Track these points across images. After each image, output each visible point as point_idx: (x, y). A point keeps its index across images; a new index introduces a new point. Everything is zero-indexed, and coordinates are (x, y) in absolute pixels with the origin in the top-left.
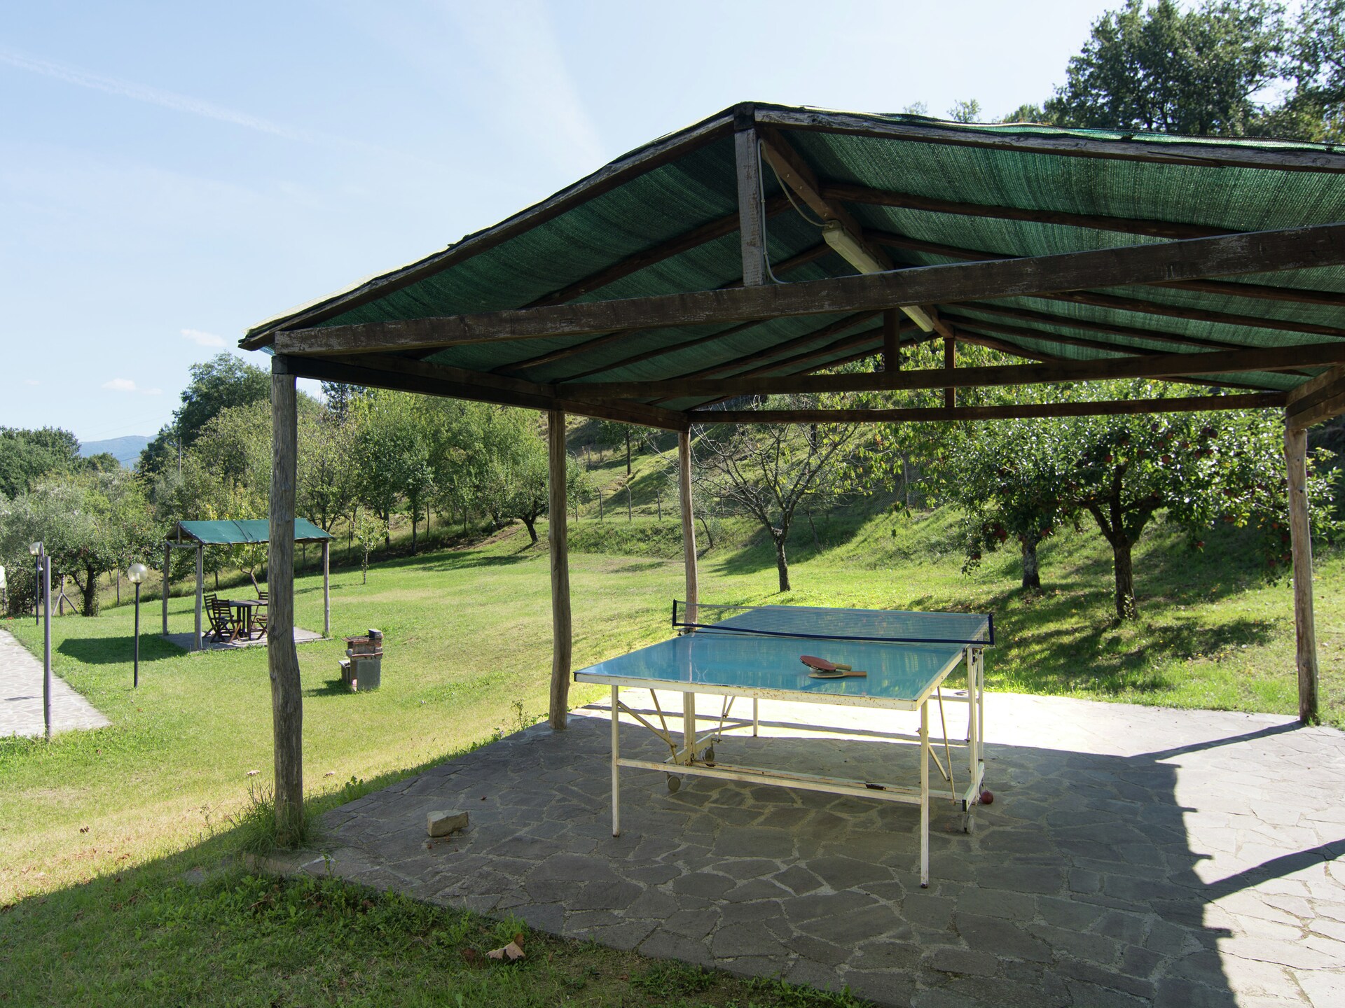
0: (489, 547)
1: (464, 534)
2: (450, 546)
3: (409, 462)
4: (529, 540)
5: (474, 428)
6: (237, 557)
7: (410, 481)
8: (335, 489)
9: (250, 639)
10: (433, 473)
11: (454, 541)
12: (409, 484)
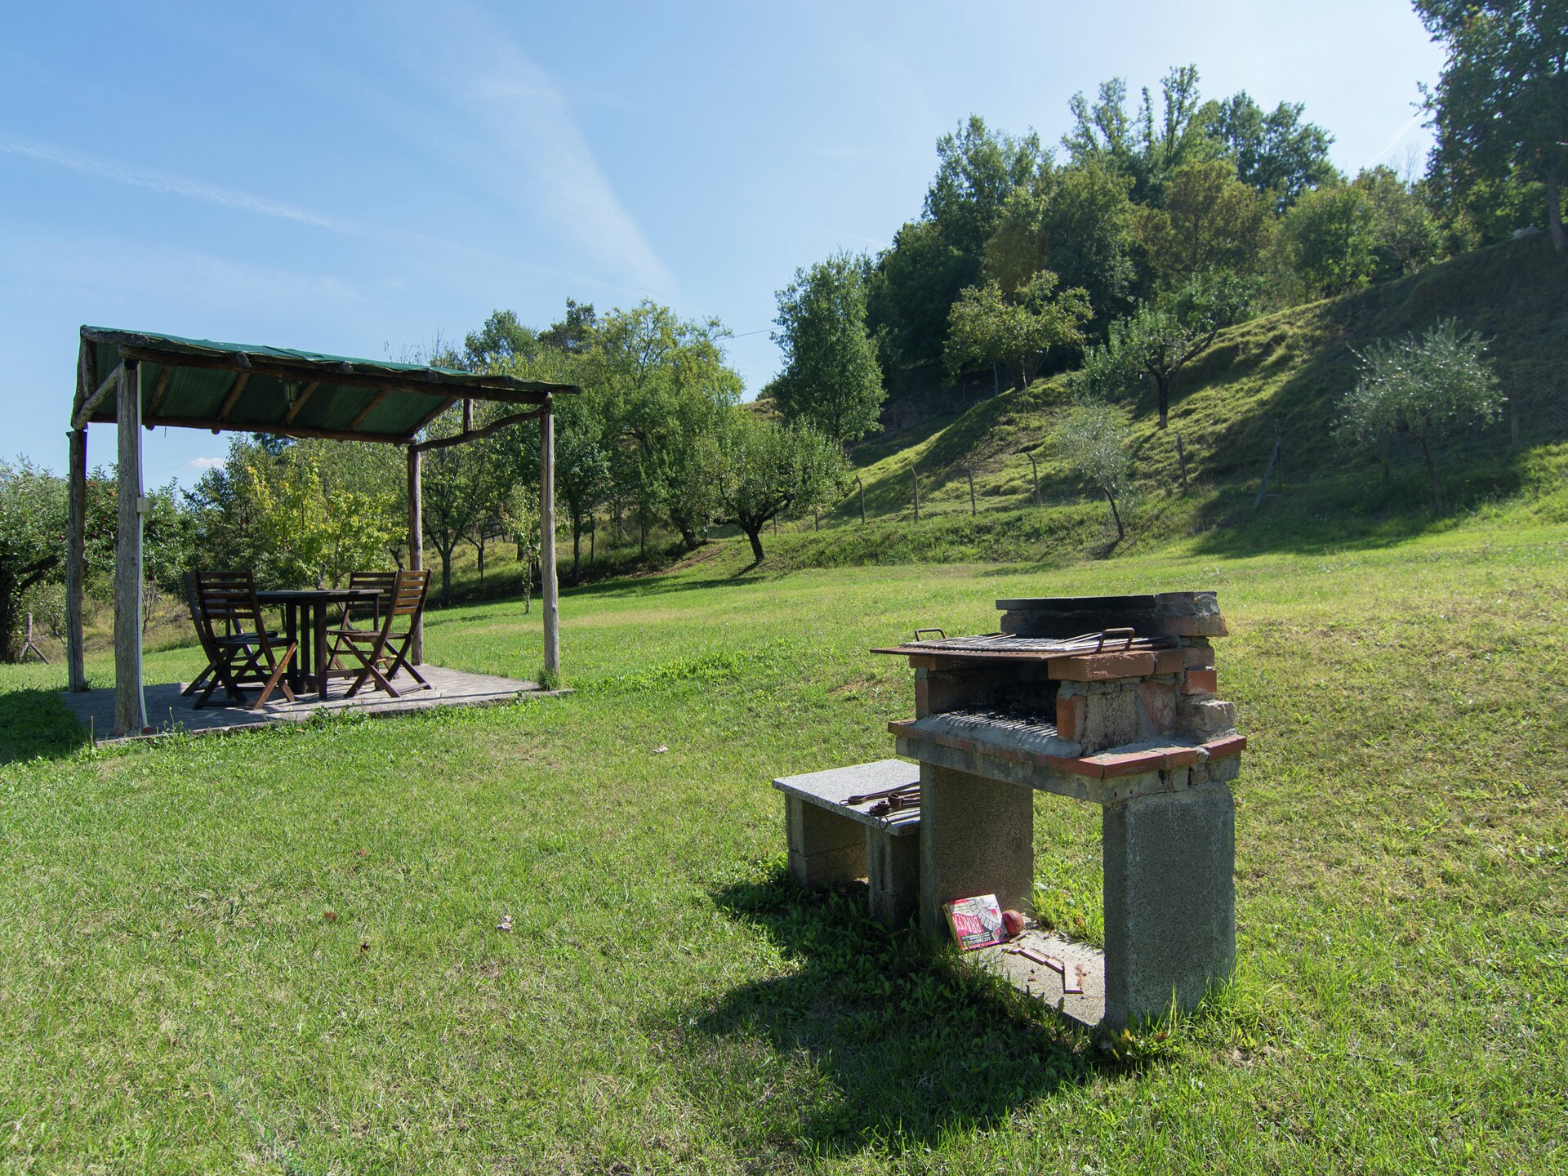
0: (685, 571)
1: (642, 558)
2: (626, 573)
3: (575, 442)
4: (749, 557)
5: (664, 396)
6: (308, 561)
7: (577, 469)
8: (462, 480)
9: (324, 697)
10: (610, 460)
11: (630, 565)
12: (574, 475)
